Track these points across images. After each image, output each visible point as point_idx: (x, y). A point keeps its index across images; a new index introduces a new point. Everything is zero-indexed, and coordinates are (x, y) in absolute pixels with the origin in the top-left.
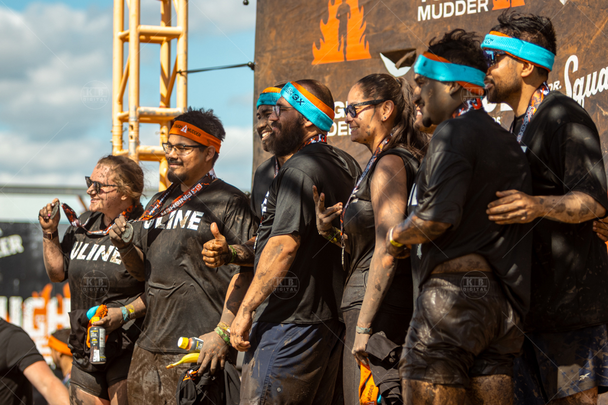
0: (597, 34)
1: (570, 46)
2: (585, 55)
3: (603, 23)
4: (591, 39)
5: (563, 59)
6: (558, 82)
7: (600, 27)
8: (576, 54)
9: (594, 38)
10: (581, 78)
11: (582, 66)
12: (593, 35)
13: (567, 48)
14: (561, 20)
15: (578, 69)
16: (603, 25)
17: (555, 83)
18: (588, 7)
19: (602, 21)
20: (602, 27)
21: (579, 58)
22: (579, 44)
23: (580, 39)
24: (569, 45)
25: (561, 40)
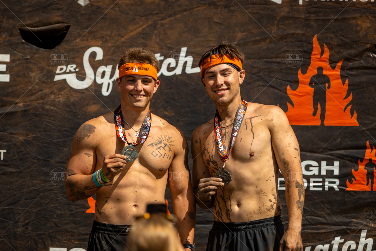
0: (130, 34)
1: (92, 39)
2: (113, 48)
3: (139, 27)
4: (122, 37)
5: (81, 48)
6: (74, 66)
7: (135, 29)
8: (101, 47)
9: (126, 37)
10: (108, 66)
11: (108, 57)
12: (126, 35)
13: (87, 40)
14: (79, 18)
15: (103, 58)
16: (140, 29)
17: (69, 66)
18: (119, 12)
19: (138, 25)
20: (138, 30)
21: (104, 51)
22: (104, 40)
23: (106, 35)
24: (89, 38)
25: (79, 33)
